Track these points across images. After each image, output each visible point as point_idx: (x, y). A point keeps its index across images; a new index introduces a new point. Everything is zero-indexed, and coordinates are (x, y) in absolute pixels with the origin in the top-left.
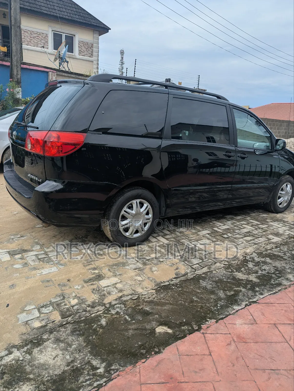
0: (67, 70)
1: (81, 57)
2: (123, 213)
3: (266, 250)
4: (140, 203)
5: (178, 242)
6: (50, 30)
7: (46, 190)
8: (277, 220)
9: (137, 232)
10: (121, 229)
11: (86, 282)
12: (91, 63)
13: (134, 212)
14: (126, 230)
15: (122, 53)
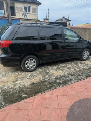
0: (26, 18)
1: (33, 13)
2: (26, 62)
3: (72, 73)
4: (32, 59)
5: (45, 70)
6: (23, 6)
7: (3, 57)
8: (82, 63)
9: (31, 68)
10: (26, 67)
11: (12, 82)
12: (35, 15)
13: (29, 62)
14: (28, 67)
15: (49, 10)
